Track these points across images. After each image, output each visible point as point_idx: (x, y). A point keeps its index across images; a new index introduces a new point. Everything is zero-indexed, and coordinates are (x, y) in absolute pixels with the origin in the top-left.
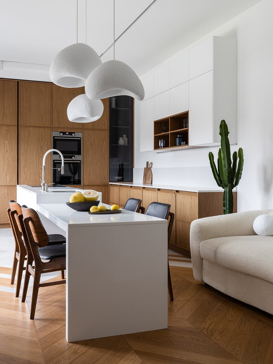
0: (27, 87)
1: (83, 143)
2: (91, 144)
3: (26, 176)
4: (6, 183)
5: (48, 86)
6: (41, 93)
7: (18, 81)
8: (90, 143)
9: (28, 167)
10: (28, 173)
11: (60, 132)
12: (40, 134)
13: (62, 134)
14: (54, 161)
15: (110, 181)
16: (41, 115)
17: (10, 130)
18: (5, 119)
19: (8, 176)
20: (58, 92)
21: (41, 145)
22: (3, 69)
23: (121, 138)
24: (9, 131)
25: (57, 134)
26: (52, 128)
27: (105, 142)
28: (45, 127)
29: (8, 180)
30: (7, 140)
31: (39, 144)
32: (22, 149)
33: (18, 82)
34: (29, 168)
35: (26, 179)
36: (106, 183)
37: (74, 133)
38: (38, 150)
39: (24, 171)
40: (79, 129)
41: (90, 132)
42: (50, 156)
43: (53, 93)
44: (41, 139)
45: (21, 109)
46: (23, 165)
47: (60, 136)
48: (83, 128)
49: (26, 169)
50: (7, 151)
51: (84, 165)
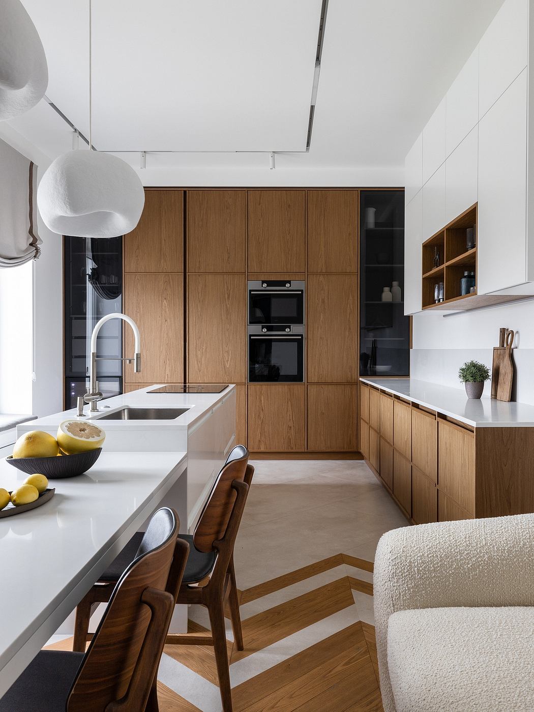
0: (201, 200)
1: (306, 301)
2: (323, 301)
3: (199, 365)
4: (165, 378)
5: (240, 195)
6: (227, 208)
7: (184, 189)
8: (320, 301)
9: (204, 348)
10: (203, 360)
11: (263, 282)
12: (226, 287)
13: (265, 285)
14: (251, 336)
15: (362, 375)
16: (226, 250)
17: (171, 280)
18: (162, 261)
19: (167, 366)
20: (259, 204)
21: (226, 305)
22: (145, 167)
23: (386, 289)
24: (170, 282)
25: (255, 285)
26: (247, 275)
27: (351, 298)
28: (233, 273)
29: (168, 372)
30: (165, 299)
31: (224, 306)
32: (193, 317)
33: (185, 192)
34: (206, 351)
35: (200, 371)
36: (353, 378)
37: (289, 282)
38: (221, 316)
39: (197, 356)
40: (299, 273)
41: (321, 278)
42: (244, 327)
43: (249, 207)
44: (226, 295)
45: (191, 242)
46: (195, 344)
47: (264, 289)
48: (306, 272)
49: (199, 353)
50: (166, 320)
51: (309, 343)
